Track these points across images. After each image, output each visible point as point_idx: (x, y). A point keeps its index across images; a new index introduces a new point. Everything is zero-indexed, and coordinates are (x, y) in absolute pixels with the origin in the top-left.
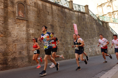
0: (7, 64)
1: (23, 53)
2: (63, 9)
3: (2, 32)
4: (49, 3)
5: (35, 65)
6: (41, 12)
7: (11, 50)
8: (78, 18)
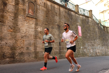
0: (14, 58)
1: (30, 48)
2: (70, 11)
3: (12, 27)
4: (57, 4)
5: (40, 61)
6: (50, 13)
7: (19, 45)
8: (83, 21)
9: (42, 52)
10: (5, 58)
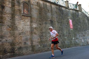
0: (14, 52)
1: (27, 43)
2: (61, 7)
3: (10, 26)
4: (48, 2)
5: (37, 53)
6: (42, 10)
7: (17, 41)
8: (73, 15)
9: (38, 45)
10: (6, 53)
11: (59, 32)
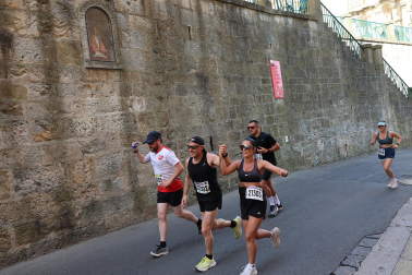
0: (71, 226)
1: (117, 183)
2: (238, 10)
3: (45, 123)
6: (165, 33)
7: (79, 181)
8: (286, 36)
10: (44, 234)
11: (232, 122)
